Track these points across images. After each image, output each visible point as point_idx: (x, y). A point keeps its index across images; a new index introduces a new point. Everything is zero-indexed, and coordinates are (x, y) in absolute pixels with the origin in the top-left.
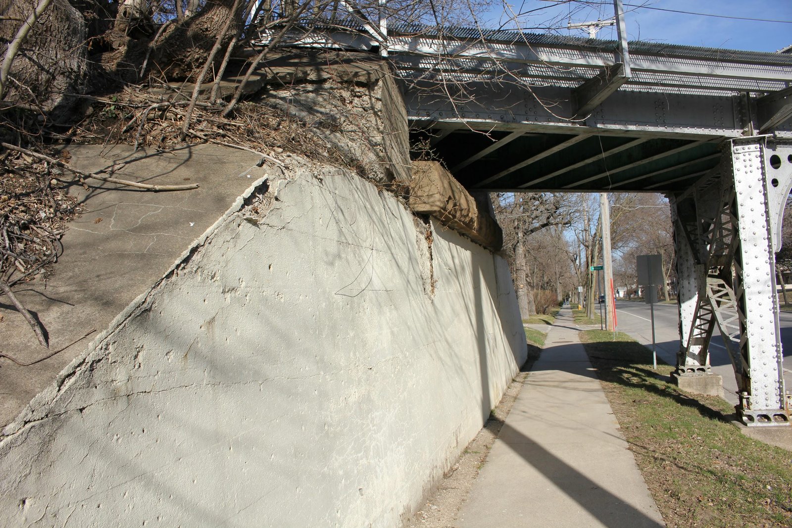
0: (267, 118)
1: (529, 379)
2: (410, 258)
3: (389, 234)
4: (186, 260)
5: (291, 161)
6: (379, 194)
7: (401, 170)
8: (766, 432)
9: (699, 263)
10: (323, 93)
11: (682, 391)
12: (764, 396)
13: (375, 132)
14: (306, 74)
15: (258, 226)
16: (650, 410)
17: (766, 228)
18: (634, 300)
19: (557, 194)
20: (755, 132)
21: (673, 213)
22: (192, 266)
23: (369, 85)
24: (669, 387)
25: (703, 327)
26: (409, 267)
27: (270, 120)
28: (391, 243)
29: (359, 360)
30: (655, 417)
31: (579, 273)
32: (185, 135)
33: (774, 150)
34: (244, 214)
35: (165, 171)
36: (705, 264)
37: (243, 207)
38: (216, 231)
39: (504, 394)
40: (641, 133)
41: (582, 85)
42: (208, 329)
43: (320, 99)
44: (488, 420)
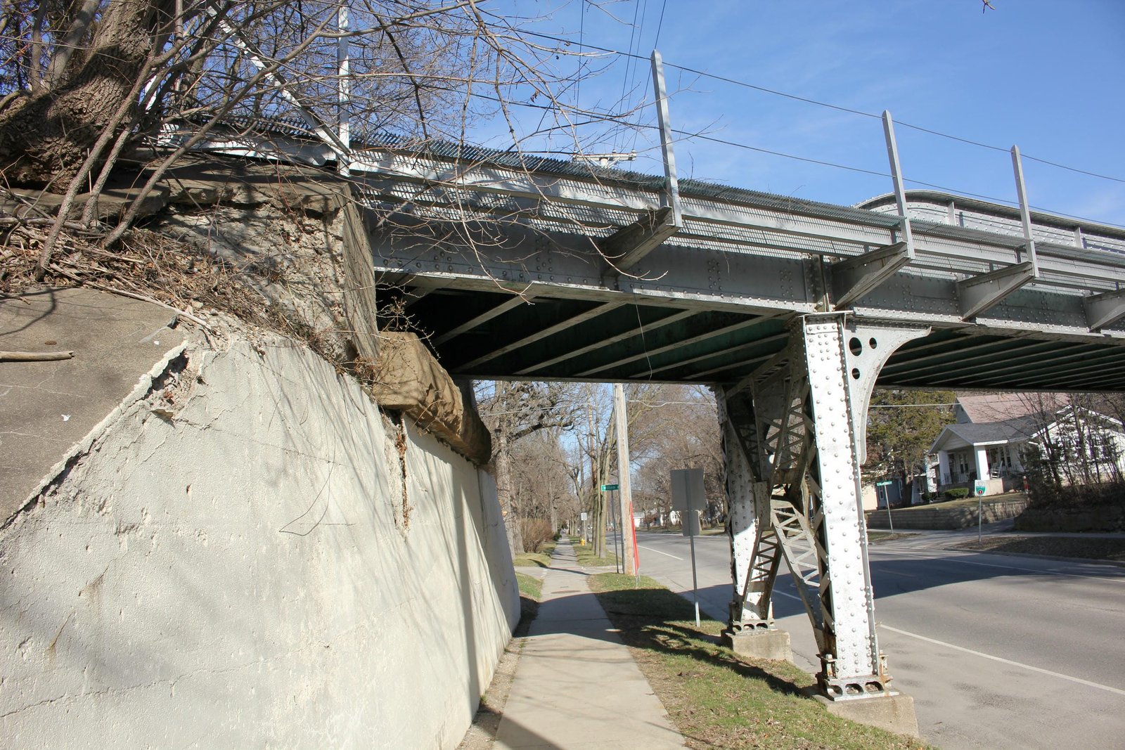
0: (173, 254)
1: (527, 648)
2: (377, 476)
3: (350, 438)
4: (59, 479)
5: (218, 322)
6: (338, 377)
7: (366, 344)
8: (858, 707)
9: (759, 480)
10: (255, 223)
11: (739, 656)
12: (853, 659)
13: (332, 286)
14: (230, 193)
15: (172, 424)
16: (705, 687)
17: (848, 433)
18: (655, 530)
19: (553, 384)
20: (832, 307)
21: (720, 413)
22: (67, 488)
23: (326, 216)
24: (722, 652)
25: (762, 567)
26: (376, 488)
27: (177, 257)
28: (353, 452)
29: (312, 634)
30: (712, 695)
31: (581, 493)
32: (43, 271)
33: (854, 331)
34: (152, 404)
35: (11, 329)
36: (768, 481)
37: (150, 391)
38: (108, 430)
39: (496, 672)
40: (691, 303)
41: (614, 235)
42: (92, 597)
43: (252, 232)
44: (478, 712)
